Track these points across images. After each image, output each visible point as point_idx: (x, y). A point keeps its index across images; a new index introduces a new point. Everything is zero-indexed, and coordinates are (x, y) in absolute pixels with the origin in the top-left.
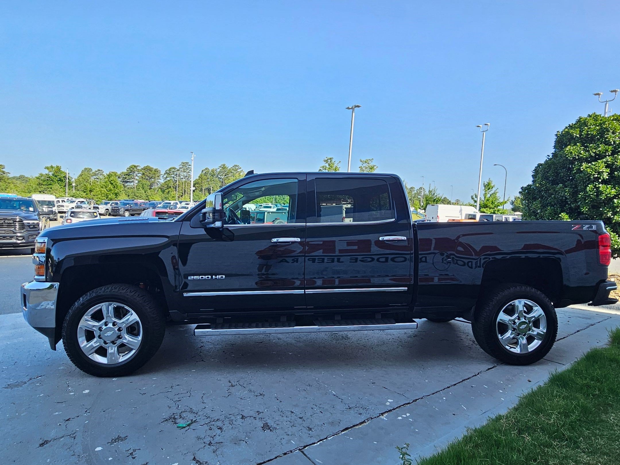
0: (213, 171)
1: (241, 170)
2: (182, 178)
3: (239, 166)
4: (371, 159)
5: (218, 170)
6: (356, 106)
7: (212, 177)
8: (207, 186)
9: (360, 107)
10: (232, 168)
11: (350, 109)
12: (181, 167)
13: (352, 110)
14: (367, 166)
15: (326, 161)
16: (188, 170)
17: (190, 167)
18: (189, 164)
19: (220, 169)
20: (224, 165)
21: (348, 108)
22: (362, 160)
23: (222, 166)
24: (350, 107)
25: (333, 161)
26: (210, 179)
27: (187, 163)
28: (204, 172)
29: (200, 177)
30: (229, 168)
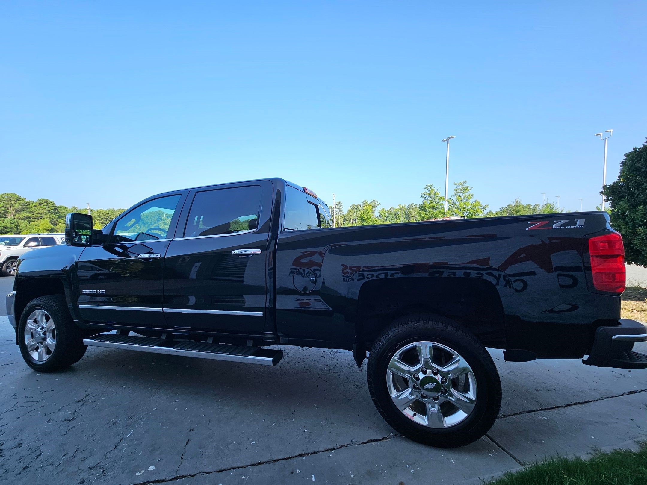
0: (357, 206)
1: (378, 203)
2: (337, 213)
3: (377, 200)
4: (464, 181)
5: (362, 205)
6: (450, 138)
7: (357, 211)
8: (354, 217)
9: (454, 138)
10: (371, 203)
11: (445, 141)
12: (336, 205)
13: (446, 141)
14: (460, 188)
15: (427, 188)
16: (340, 207)
17: (341, 205)
18: (341, 203)
19: (363, 204)
20: (365, 201)
21: (443, 141)
22: (456, 183)
23: (364, 202)
24: (445, 140)
25: (433, 188)
26: (356, 212)
27: (339, 202)
28: (352, 208)
29: (348, 211)
30: (369, 203)
